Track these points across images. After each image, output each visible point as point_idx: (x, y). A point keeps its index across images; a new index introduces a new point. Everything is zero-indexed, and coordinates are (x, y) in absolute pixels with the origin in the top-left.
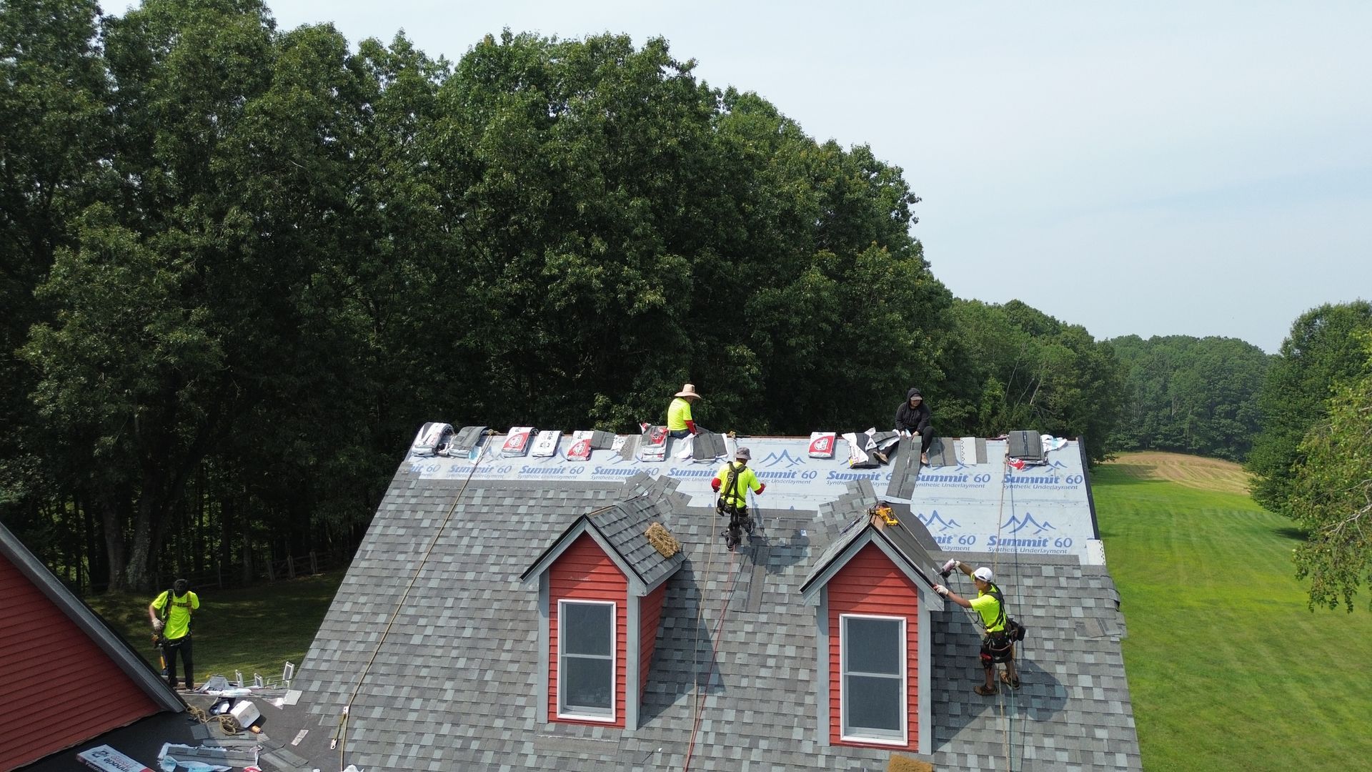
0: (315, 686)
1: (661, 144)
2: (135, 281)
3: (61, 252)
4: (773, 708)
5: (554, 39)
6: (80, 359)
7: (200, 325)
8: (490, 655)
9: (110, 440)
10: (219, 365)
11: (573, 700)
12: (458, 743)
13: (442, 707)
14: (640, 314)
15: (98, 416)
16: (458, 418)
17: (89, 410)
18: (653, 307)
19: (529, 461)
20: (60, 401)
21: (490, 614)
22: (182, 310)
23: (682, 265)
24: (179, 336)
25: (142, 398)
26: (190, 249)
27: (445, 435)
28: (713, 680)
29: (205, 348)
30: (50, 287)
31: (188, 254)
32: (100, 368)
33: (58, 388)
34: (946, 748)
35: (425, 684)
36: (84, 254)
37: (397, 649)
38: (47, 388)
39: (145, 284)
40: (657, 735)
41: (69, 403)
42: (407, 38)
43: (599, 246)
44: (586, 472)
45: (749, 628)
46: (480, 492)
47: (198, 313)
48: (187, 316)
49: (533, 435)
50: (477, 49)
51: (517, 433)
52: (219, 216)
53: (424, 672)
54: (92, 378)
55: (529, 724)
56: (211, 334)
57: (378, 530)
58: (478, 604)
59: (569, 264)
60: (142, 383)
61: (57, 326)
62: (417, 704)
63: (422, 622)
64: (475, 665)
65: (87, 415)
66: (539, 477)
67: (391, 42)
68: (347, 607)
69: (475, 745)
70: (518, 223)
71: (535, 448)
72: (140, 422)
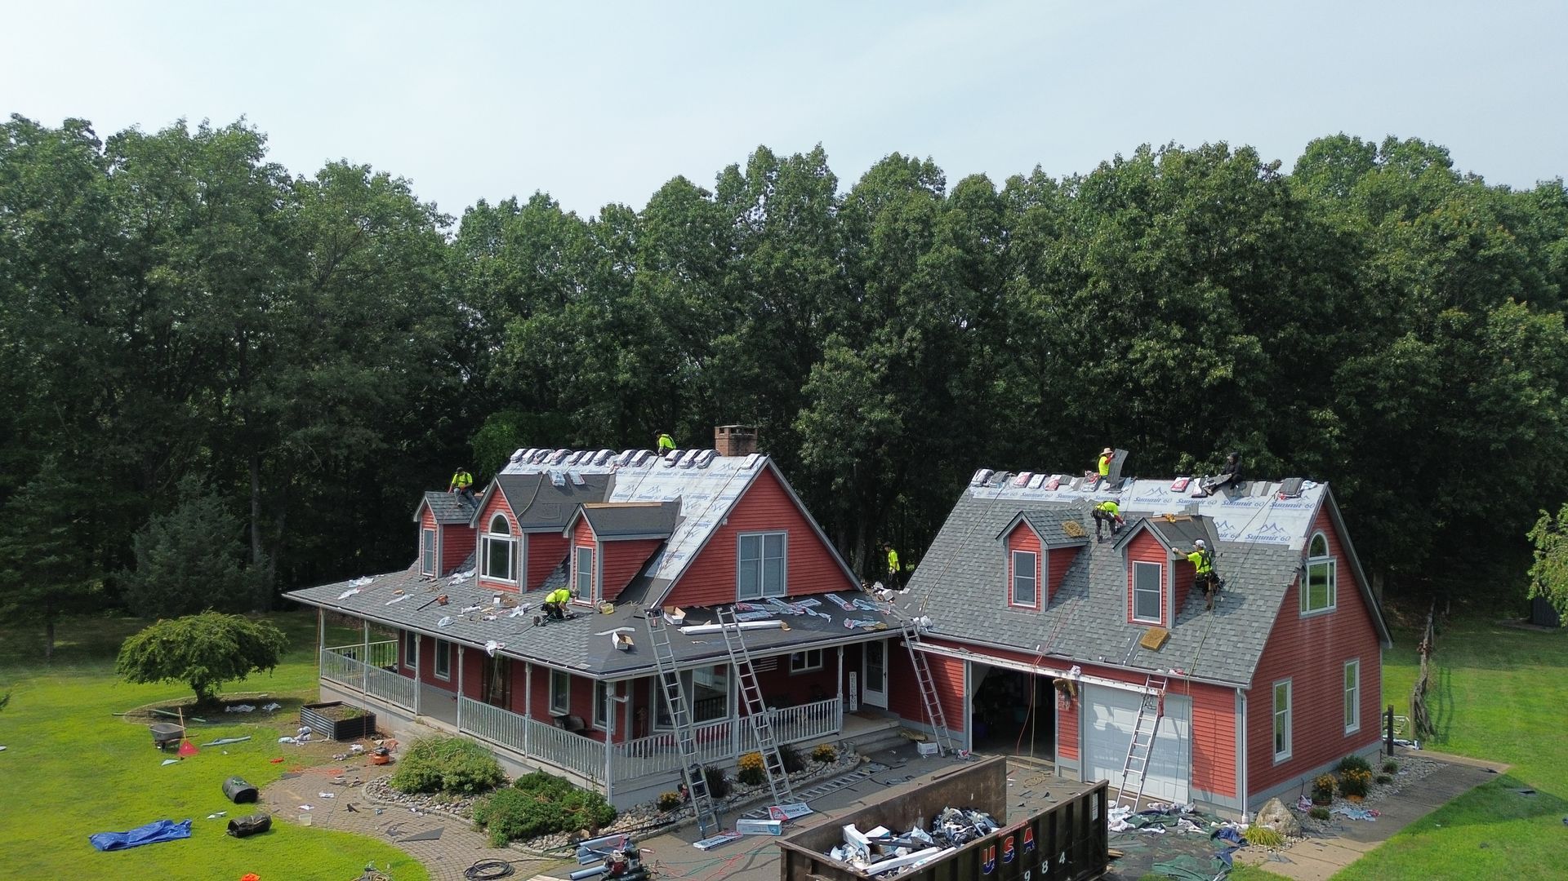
0: (915, 587)
1: (1240, 241)
2: (854, 379)
3: (815, 367)
4: (1109, 606)
5: (1172, 144)
6: (825, 430)
7: (890, 406)
8: (990, 579)
9: (840, 480)
10: (900, 433)
11: (1019, 598)
12: (970, 613)
13: (966, 598)
14: (1211, 386)
15: (834, 464)
16: (995, 467)
17: (829, 461)
18: (1223, 379)
19: (1027, 490)
20: (814, 455)
21: (993, 561)
22: (880, 396)
23: (1253, 343)
24: (877, 415)
25: (857, 453)
26: (885, 356)
27: (988, 476)
28: (1085, 594)
29: (892, 422)
30: (810, 386)
31: (883, 361)
32: (835, 435)
33: (813, 448)
34: (1180, 627)
35: (960, 589)
36: (827, 365)
37: (951, 574)
38: (808, 448)
39: (859, 382)
40: (1053, 614)
41: (819, 457)
42: (1043, 170)
43: (1177, 332)
44: (1053, 497)
45: (1109, 573)
46: (1000, 505)
47: (889, 398)
48: (882, 400)
49: (1031, 476)
50: (1092, 177)
51: (1023, 475)
52: (901, 334)
53: (961, 584)
54: (830, 441)
55: (1000, 607)
56: (898, 411)
57: (950, 522)
58: (989, 557)
59: (1149, 349)
60: (857, 444)
61: (813, 410)
62: (956, 596)
63: (963, 563)
64: (983, 582)
65: (828, 464)
66: (1030, 499)
67: (1031, 176)
68: (932, 555)
69: (976, 613)
70: (1114, 317)
71: (1031, 484)
72: (857, 469)
